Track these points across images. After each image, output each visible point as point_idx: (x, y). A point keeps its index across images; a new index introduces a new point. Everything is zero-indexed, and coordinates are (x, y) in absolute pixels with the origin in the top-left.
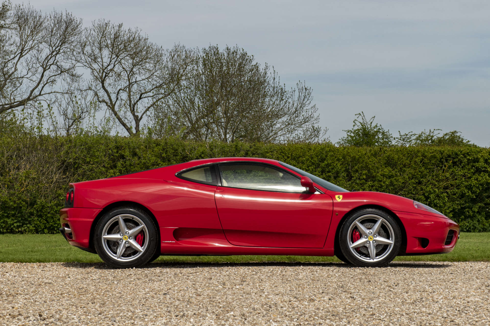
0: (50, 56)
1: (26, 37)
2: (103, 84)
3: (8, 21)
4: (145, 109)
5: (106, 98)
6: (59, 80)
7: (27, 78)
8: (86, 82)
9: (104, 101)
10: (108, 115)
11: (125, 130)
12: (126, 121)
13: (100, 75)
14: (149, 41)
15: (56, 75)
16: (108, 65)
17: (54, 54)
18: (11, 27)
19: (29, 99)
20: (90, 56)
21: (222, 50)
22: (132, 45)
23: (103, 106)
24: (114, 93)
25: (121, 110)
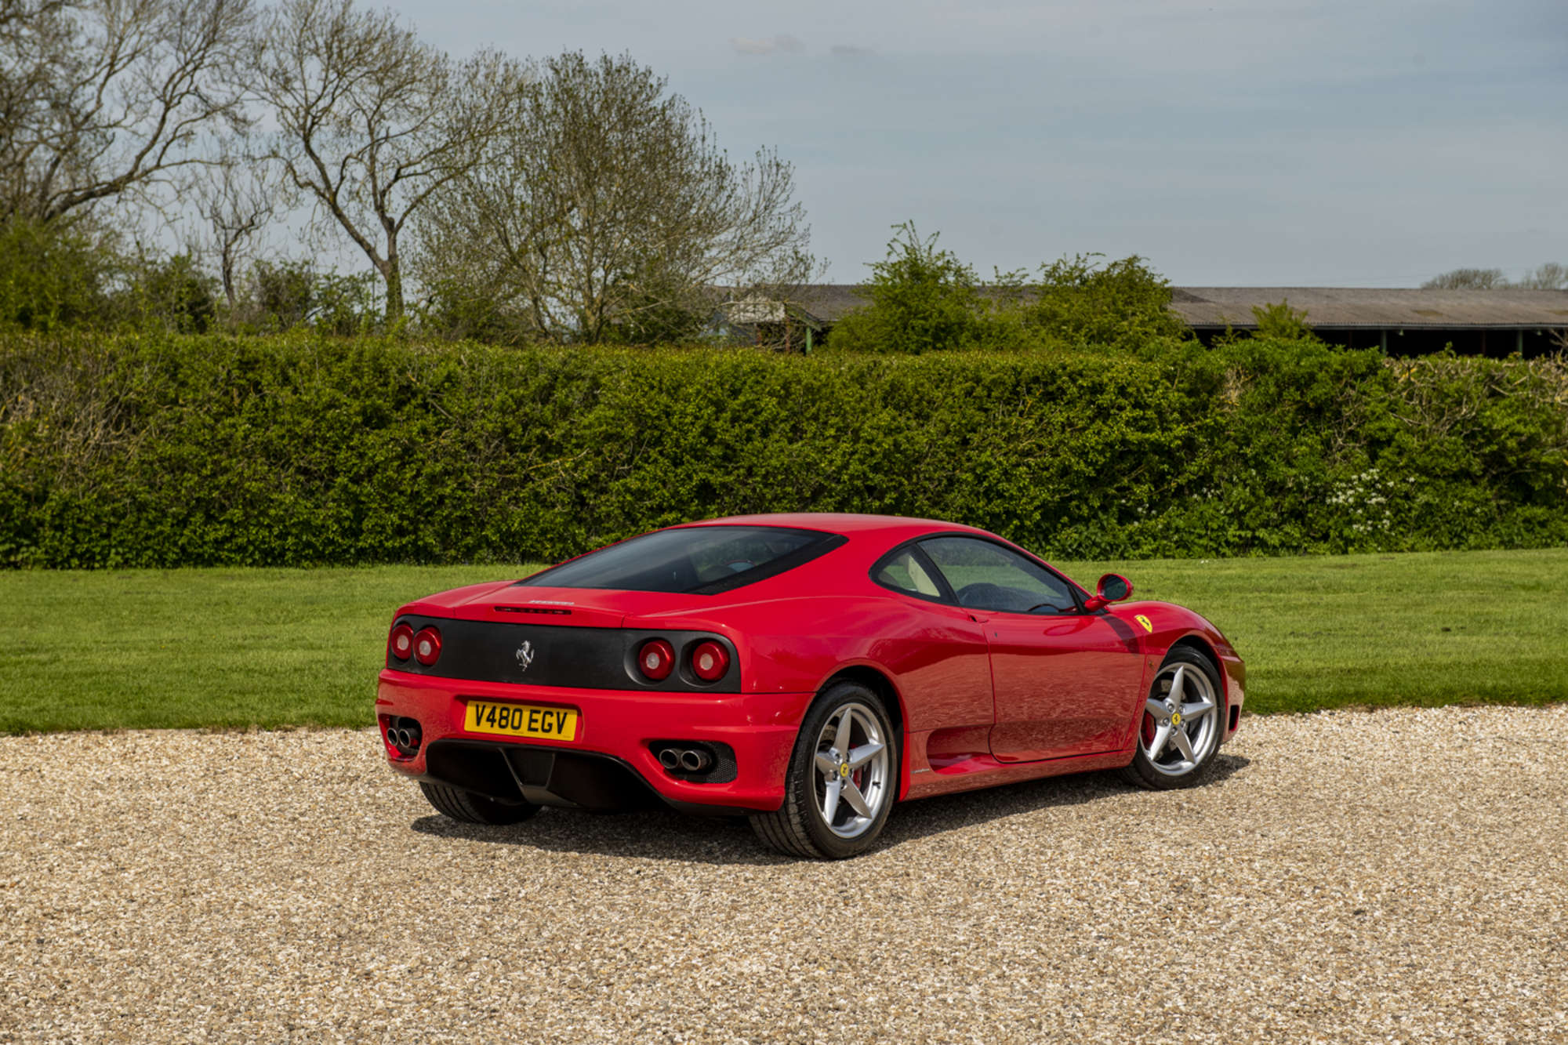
0: (179, 75)
1: (121, 26)
2: (307, 142)
4: (410, 203)
5: (314, 175)
7: (126, 128)
8: (263, 139)
9: (309, 184)
10: (318, 217)
11: (361, 252)
12: (364, 232)
13: (301, 121)
14: (415, 41)
15: (194, 121)
16: (319, 98)
17: (189, 68)
19: (130, 177)
20: (274, 75)
21: (592, 62)
23: (309, 196)
24: (335, 164)
25: (352, 204)
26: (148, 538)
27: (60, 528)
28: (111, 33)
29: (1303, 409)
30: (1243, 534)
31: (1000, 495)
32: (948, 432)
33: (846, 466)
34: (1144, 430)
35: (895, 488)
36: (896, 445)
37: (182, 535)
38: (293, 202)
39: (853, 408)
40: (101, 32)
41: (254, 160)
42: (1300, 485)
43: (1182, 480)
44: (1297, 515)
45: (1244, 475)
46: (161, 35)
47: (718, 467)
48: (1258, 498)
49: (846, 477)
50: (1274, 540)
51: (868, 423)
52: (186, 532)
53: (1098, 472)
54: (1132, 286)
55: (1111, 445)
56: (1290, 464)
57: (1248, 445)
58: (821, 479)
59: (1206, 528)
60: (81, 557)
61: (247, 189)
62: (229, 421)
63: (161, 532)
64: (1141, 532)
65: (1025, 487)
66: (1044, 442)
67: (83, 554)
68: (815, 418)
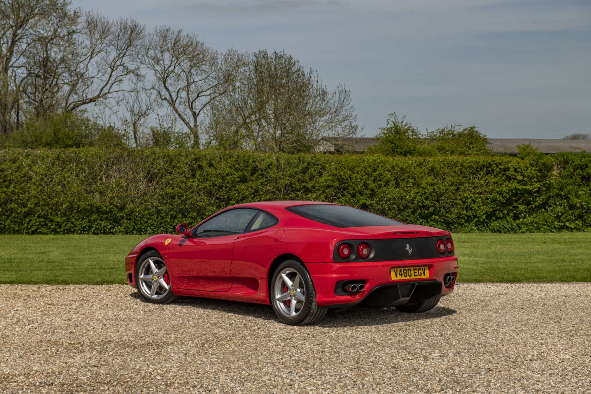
0: (117, 59)
1: (95, 41)
2: (165, 84)
3: (79, 27)
4: (202, 106)
5: (168, 96)
6: (126, 79)
7: (98, 78)
8: (150, 82)
9: (166, 99)
10: (169, 111)
11: (184, 125)
12: (186, 117)
13: (162, 76)
14: (205, 45)
15: (122, 75)
16: (169, 67)
17: (121, 56)
18: (82, 32)
19: (99, 96)
20: (153, 59)
21: (270, 54)
22: (190, 49)
23: (166, 103)
24: (175, 92)
25: (181, 107)
26: (161, 223)
27: (129, 219)
28: (91, 43)
29: (583, 178)
30: (560, 224)
31: (471, 209)
32: (452, 185)
33: (415, 198)
34: (524, 185)
35: (433, 206)
36: (434, 189)
37: (174, 222)
38: (160, 106)
39: (418, 176)
40: (88, 43)
41: (146, 90)
42: (582, 206)
43: (537, 204)
44: (580, 217)
45: (560, 202)
46: (110, 43)
47: (368, 197)
48: (566, 210)
49: (416, 202)
50: (573, 226)
51: (424, 182)
52: (175, 221)
53: (507, 200)
54: (472, 137)
55: (511, 190)
56: (579, 199)
57: (562, 191)
58: (406, 202)
59: (546, 221)
60: (137, 230)
61: (144, 100)
62: (191, 180)
63: (167, 221)
64: (522, 223)
65: (480, 206)
66: (487, 189)
67: (138, 229)
68: (404, 179)
